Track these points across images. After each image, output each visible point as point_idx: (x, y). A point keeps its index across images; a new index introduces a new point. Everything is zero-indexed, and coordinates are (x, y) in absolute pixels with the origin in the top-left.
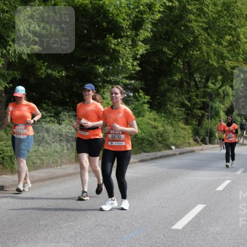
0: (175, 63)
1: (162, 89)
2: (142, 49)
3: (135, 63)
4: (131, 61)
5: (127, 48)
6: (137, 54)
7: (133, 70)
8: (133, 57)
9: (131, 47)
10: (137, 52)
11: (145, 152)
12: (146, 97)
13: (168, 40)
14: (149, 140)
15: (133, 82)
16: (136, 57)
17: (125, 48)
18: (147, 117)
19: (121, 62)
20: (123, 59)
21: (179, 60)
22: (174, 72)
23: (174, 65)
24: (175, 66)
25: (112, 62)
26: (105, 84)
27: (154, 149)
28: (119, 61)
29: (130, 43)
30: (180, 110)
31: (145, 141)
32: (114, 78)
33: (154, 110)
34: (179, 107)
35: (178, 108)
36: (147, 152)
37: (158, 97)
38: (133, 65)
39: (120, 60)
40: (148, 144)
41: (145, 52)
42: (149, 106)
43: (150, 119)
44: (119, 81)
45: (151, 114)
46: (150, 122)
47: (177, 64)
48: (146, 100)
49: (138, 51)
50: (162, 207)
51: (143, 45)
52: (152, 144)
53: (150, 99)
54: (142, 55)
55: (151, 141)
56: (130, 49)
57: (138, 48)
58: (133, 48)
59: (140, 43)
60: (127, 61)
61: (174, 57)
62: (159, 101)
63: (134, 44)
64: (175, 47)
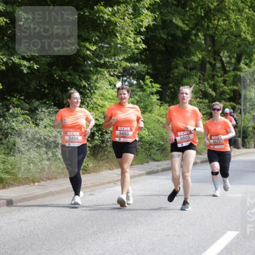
0: (193, 37)
1: (176, 74)
2: (147, 19)
3: (139, 39)
4: (132, 35)
5: (126, 18)
6: (141, 26)
7: (136, 49)
8: (136, 30)
9: (132, 17)
10: (141, 23)
11: (154, 160)
12: (154, 85)
13: (184, 6)
14: (159, 144)
15: (137, 64)
16: (140, 30)
17: (124, 19)
18: (157, 112)
19: (119, 38)
20: (121, 34)
21: (200, 34)
22: (193, 50)
23: (192, 40)
24: (193, 42)
25: (106, 38)
26: (99, 68)
27: (167, 156)
28: (116, 36)
29: (131, 11)
30: (201, 102)
31: (154, 146)
32: (110, 61)
33: (166, 103)
34: (200, 98)
35: (198, 100)
36: (157, 161)
37: (171, 85)
38: (136, 42)
39: (118, 35)
40: (157, 150)
41: (151, 23)
42: (158, 98)
43: (161, 116)
44: (117, 64)
45: (162, 108)
46: (161, 119)
47: (196, 38)
48: (154, 90)
49: (142, 21)
50: (179, 236)
51: (149, 13)
52: (163, 150)
53: (160, 88)
54: (147, 28)
55: (162, 145)
56: (131, 19)
57: (142, 17)
58: (135, 18)
59: (146, 11)
60: (127, 36)
61: (193, 29)
62: (173, 90)
63: (137, 13)
64: (193, 15)
